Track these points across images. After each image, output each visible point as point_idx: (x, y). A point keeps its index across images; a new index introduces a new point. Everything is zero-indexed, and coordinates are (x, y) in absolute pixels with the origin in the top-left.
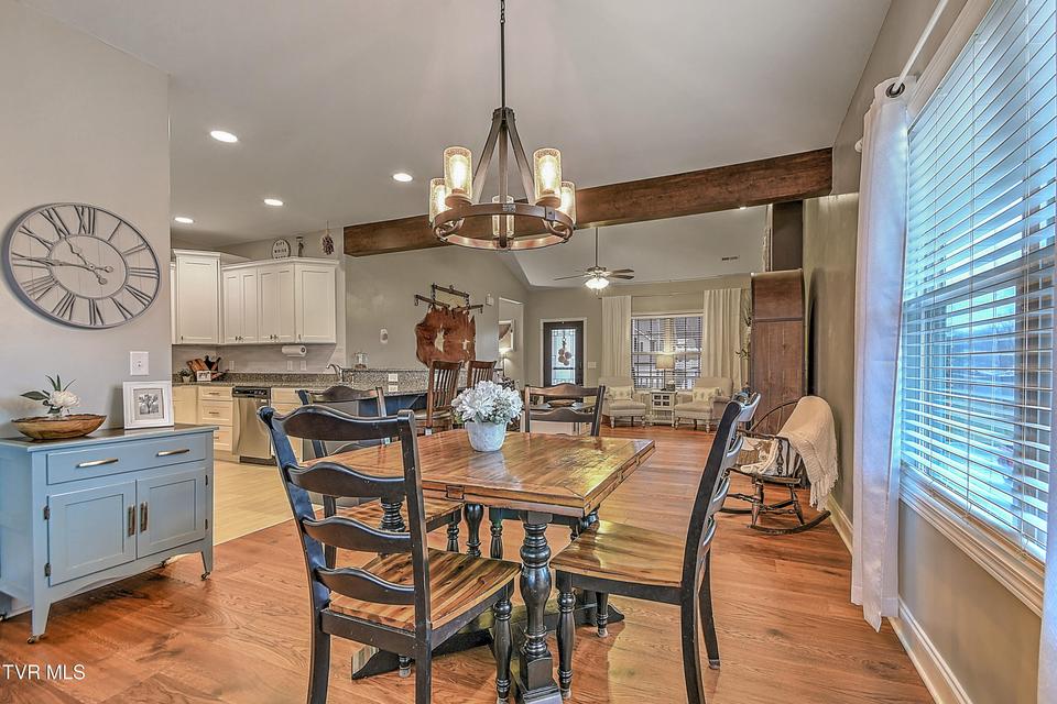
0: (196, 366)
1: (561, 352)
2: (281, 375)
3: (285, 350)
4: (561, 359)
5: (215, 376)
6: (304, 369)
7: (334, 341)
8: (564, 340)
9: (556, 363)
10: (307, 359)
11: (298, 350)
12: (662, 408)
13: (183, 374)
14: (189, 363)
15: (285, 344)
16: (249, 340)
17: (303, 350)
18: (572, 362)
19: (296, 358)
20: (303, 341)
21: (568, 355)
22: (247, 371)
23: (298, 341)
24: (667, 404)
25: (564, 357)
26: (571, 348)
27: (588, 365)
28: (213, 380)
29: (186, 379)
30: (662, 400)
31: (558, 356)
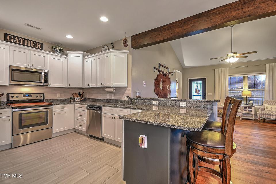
0: (75, 96)
1: (196, 89)
2: (105, 99)
3: (107, 90)
4: (196, 92)
5: (81, 99)
6: (114, 97)
7: (126, 86)
8: (197, 86)
9: (194, 93)
10: (115, 93)
11: (112, 90)
12: (248, 112)
13: (71, 99)
14: (73, 94)
15: (106, 87)
16: (93, 85)
17: (114, 90)
18: (201, 93)
19: (111, 93)
20: (114, 86)
21: (199, 91)
22: (93, 97)
23: (112, 86)
24: (251, 111)
25: (197, 91)
26: (200, 88)
27: (208, 94)
28: (81, 101)
29: (72, 100)
30: (248, 109)
31: (195, 91)
